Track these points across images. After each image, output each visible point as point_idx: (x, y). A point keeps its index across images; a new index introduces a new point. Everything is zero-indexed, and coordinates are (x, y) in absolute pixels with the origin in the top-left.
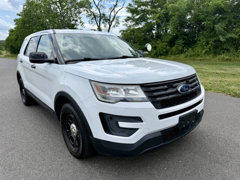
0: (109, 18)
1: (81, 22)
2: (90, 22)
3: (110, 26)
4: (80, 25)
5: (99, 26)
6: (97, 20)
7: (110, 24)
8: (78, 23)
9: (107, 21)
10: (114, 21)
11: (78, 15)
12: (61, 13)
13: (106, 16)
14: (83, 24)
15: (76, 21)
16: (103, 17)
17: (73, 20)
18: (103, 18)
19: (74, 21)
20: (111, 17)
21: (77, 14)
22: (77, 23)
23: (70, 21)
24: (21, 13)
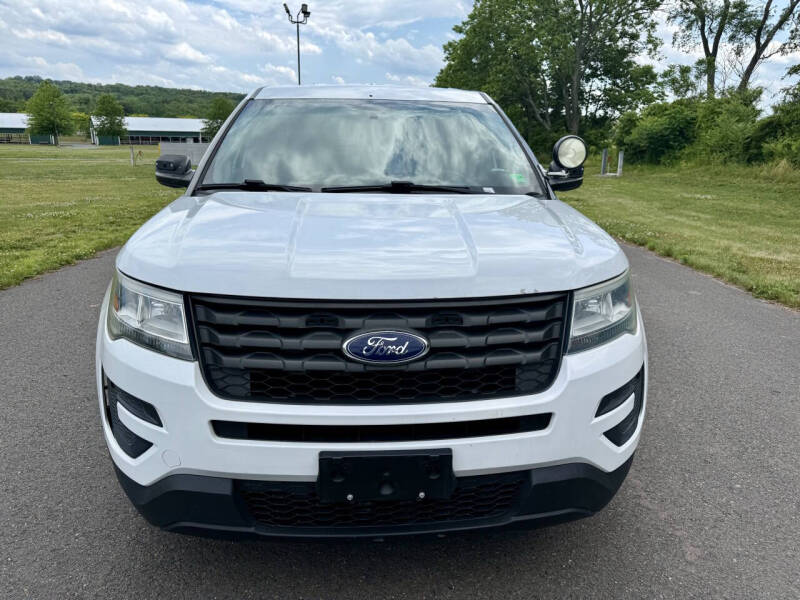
0: (761, 18)
1: (649, 42)
2: (679, 40)
3: (760, 48)
4: (645, 52)
5: (711, 50)
6: (706, 28)
7: (762, 41)
8: (640, 45)
9: (750, 32)
10: (786, 27)
11: (646, 16)
12: (584, 15)
13: (750, 9)
14: (656, 46)
15: (634, 37)
16: (733, 16)
17: (624, 34)
18: (735, 21)
19: (625, 39)
20: (772, 12)
21: (641, 12)
22: (637, 44)
23: (610, 40)
24: (464, 24)
